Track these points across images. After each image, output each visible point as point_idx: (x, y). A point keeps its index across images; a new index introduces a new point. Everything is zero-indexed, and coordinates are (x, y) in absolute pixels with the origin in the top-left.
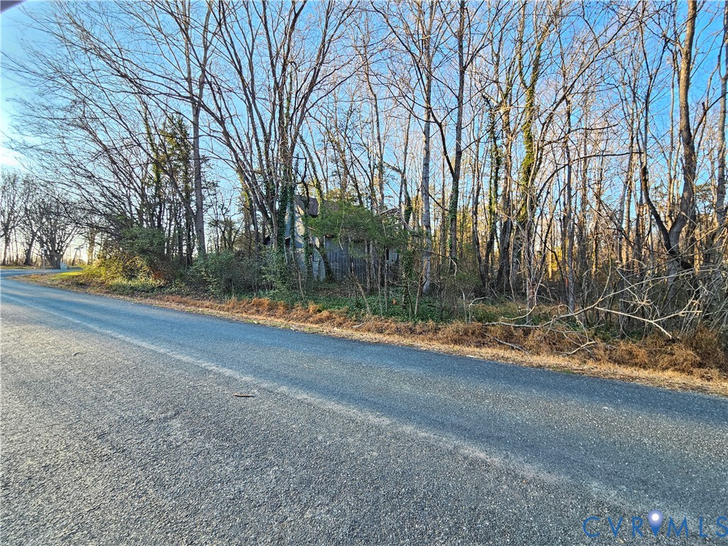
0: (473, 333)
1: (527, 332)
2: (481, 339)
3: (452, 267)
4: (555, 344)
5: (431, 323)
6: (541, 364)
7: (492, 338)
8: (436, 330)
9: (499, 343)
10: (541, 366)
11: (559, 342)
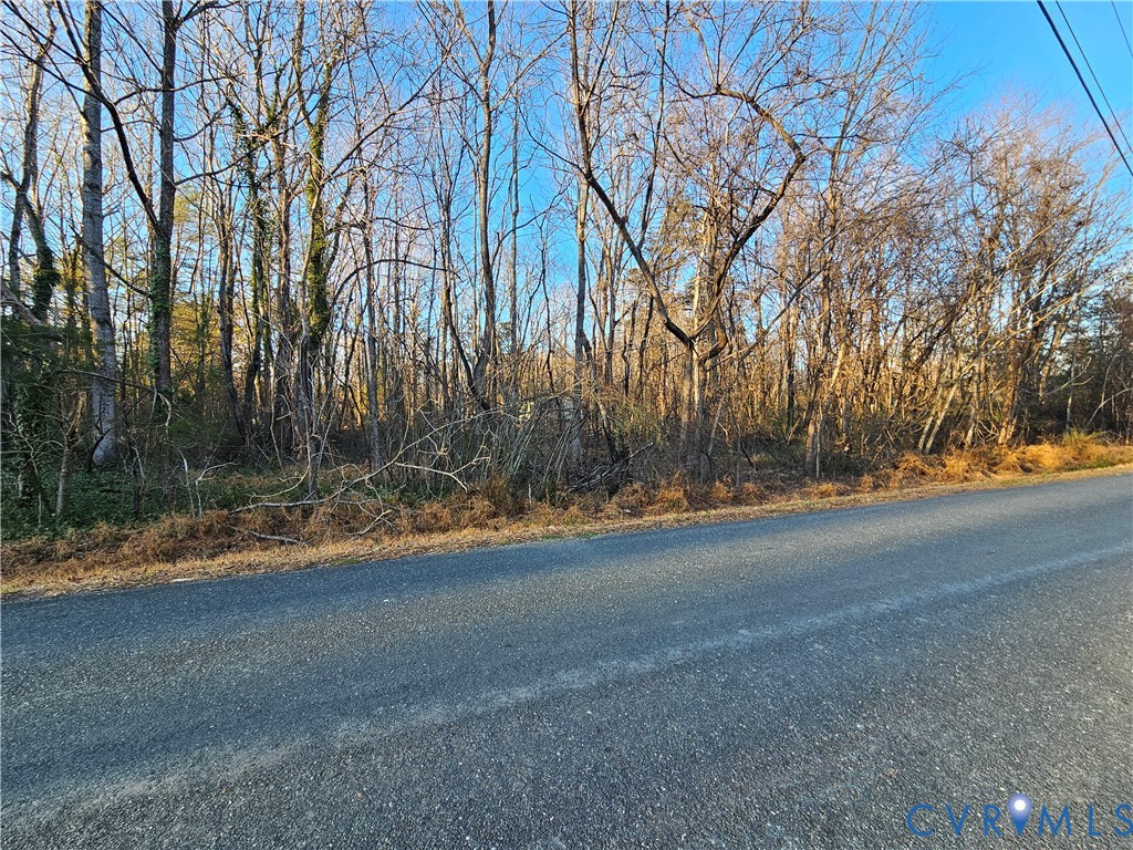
0: (208, 532)
1: (307, 512)
2: (224, 537)
3: (161, 409)
4: (346, 523)
5: (104, 529)
6: (313, 560)
7: (246, 532)
8: (118, 541)
9: (260, 540)
10: (313, 564)
11: (355, 517)
